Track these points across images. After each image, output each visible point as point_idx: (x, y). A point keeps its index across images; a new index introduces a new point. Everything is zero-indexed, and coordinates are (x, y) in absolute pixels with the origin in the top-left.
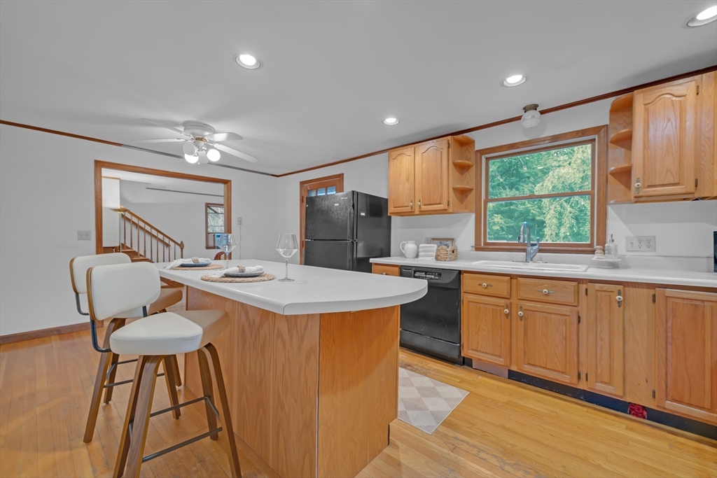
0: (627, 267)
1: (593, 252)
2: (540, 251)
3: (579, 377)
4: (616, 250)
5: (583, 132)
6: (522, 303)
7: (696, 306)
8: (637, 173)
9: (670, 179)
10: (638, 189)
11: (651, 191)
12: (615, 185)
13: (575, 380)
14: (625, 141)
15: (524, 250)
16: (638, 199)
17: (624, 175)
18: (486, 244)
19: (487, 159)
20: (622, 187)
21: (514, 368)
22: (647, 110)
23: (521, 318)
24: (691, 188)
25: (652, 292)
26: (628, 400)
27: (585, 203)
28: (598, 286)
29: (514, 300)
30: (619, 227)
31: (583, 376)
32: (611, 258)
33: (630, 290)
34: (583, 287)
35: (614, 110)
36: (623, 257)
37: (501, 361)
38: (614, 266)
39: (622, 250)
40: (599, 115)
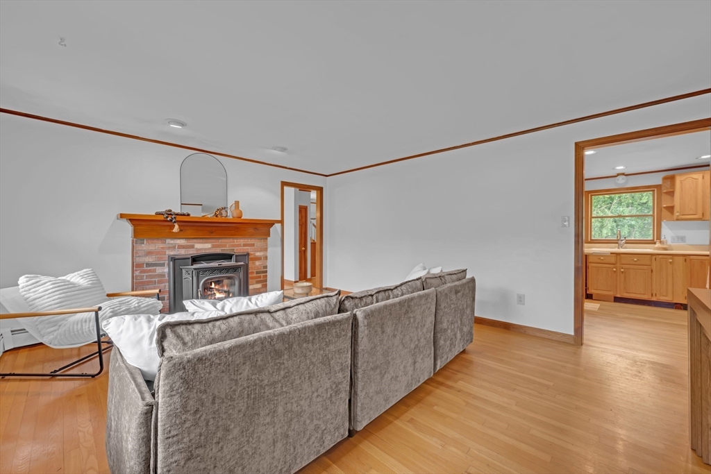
0: (672, 250)
1: (655, 243)
2: (626, 243)
3: (652, 295)
4: (667, 242)
5: (649, 187)
6: (623, 266)
7: (702, 262)
8: (677, 209)
9: (692, 213)
10: (678, 216)
11: (684, 217)
12: (665, 212)
13: (650, 297)
14: (671, 194)
15: (617, 243)
16: (677, 220)
17: (671, 209)
18: (591, 240)
19: (591, 196)
20: (669, 214)
21: (618, 296)
22: (681, 183)
23: (622, 272)
24: (701, 216)
25: (684, 258)
26: (675, 302)
27: (650, 220)
28: (661, 256)
29: (618, 265)
30: (668, 232)
31: (654, 295)
32: (664, 246)
33: (676, 258)
34: (654, 257)
35: (665, 179)
36: (670, 245)
37: (611, 293)
38: (665, 249)
39: (669, 242)
40: (657, 180)
